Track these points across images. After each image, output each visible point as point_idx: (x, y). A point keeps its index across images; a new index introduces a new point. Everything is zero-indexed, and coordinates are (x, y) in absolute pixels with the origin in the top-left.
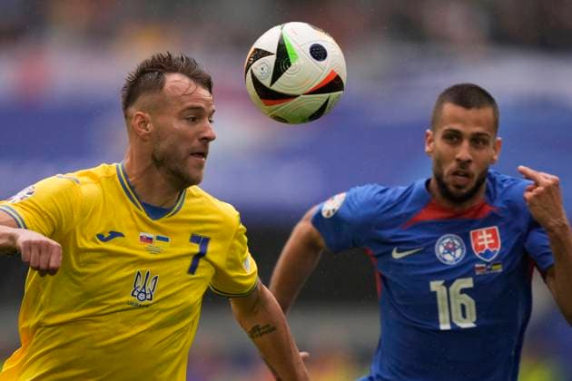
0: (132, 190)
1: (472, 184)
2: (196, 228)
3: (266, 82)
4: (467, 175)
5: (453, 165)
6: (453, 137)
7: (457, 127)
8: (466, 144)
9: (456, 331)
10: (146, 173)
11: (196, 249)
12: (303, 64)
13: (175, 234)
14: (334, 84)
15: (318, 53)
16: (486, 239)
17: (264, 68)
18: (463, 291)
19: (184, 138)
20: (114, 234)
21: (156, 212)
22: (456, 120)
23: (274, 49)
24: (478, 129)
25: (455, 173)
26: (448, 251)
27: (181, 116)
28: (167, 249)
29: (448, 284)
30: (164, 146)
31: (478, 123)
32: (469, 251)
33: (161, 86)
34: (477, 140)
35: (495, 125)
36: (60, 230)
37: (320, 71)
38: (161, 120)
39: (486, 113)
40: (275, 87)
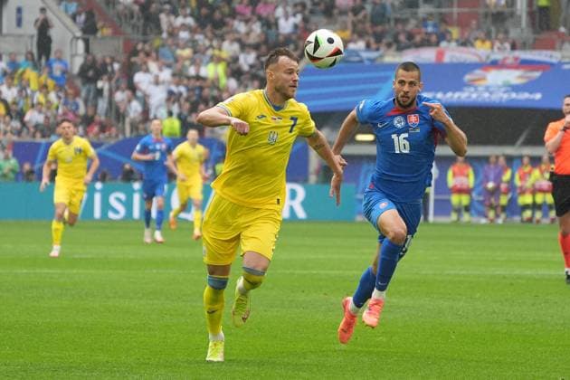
0: (269, 100)
1: (409, 101)
2: (293, 114)
3: (311, 53)
4: (408, 97)
5: (402, 93)
6: (402, 82)
7: (403, 79)
8: (407, 85)
9: (401, 154)
10: (273, 94)
11: (292, 122)
12: (325, 46)
13: (285, 117)
14: (338, 52)
15: (331, 41)
16: (413, 119)
17: (310, 48)
18: (404, 139)
19: (287, 81)
20: (263, 116)
21: (278, 108)
22: (403, 76)
23: (313, 41)
24: (412, 80)
25: (403, 97)
26: (398, 122)
27: (285, 72)
28: (281, 123)
29: (398, 136)
30: (279, 84)
31: (412, 77)
32: (407, 123)
33: (277, 61)
34: (411, 83)
35: (419, 79)
36: (243, 115)
37: (332, 48)
38: (278, 74)
39: (415, 73)
40: (315, 55)
